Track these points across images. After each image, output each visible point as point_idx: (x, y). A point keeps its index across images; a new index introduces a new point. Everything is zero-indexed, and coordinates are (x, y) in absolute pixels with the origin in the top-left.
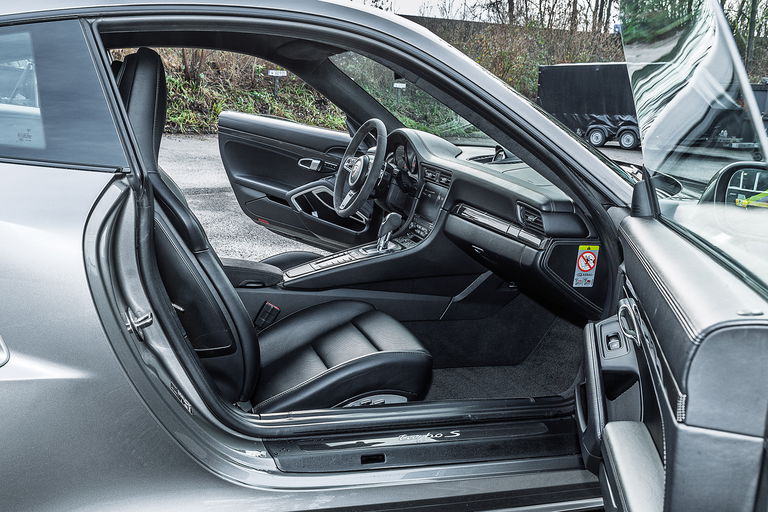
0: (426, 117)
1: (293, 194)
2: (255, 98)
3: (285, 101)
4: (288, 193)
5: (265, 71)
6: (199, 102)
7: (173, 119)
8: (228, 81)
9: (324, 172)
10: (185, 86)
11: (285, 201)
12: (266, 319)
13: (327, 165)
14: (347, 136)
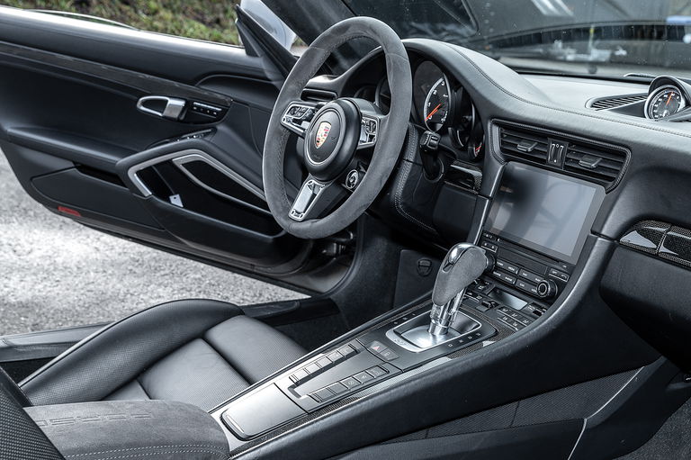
0: (218, 21)
1: (134, 164)
4: (121, 161)
9: (192, 121)
11: (118, 177)
13: (199, 107)
14: (239, 52)
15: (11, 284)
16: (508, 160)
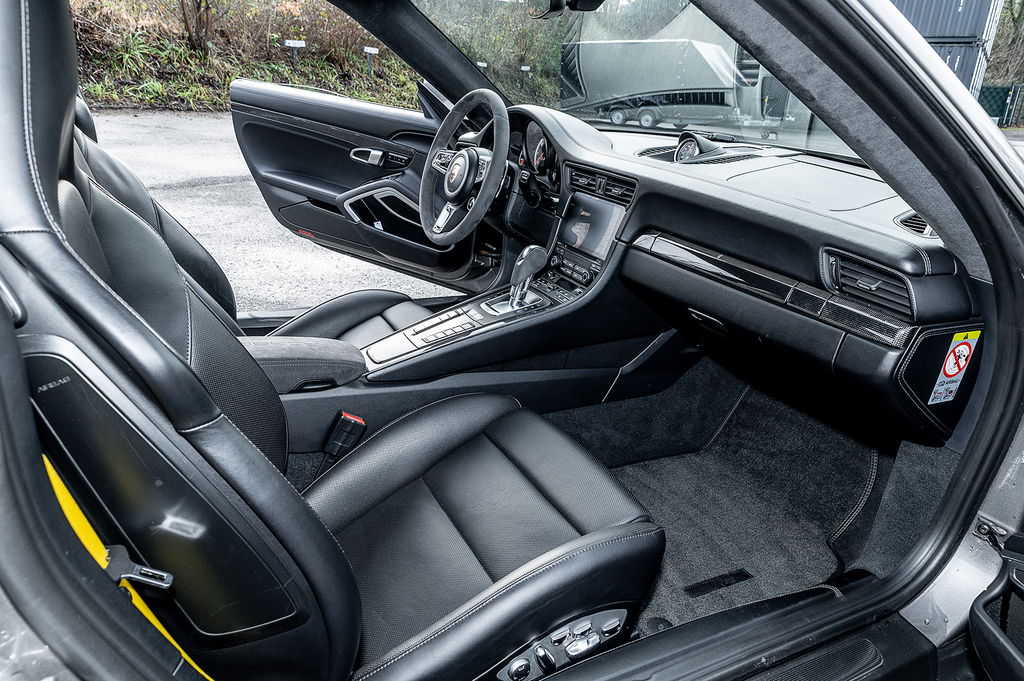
1: (346, 198)
2: (272, 71)
3: (306, 76)
4: (339, 196)
5: (281, 41)
6: (210, 75)
7: (181, 94)
8: (240, 51)
9: (388, 167)
10: (191, 56)
11: (335, 208)
12: (343, 442)
13: (392, 157)
14: (419, 116)
15: (273, 289)
16: (575, 191)
